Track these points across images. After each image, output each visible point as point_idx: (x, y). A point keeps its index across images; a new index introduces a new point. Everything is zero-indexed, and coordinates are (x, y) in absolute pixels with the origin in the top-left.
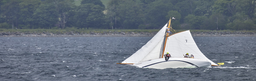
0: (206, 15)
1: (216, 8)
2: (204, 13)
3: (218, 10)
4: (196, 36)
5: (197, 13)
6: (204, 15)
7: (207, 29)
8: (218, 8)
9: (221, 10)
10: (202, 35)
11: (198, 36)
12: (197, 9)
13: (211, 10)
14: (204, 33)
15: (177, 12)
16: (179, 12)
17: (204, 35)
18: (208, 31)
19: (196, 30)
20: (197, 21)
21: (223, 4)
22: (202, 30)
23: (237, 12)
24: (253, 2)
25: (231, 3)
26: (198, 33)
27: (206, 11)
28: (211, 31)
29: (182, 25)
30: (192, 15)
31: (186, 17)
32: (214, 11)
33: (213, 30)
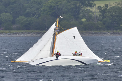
0: (35, 17)
1: (44, 10)
2: (34, 15)
3: (46, 12)
4: (27, 36)
5: (27, 15)
6: (33, 17)
7: (37, 30)
8: (47, 10)
9: (49, 12)
10: (32, 35)
11: (29, 36)
12: (27, 11)
13: (40, 12)
14: (34, 33)
15: (9, 14)
16: (10, 14)
17: (34, 35)
18: (37, 31)
19: (27, 31)
20: (28, 22)
21: (51, 6)
22: (32, 31)
23: (64, 14)
24: (78, 4)
25: (58, 6)
26: (29, 34)
27: (35, 13)
28: (41, 32)
29: (13, 26)
30: (23, 17)
31: (18, 19)
32: (43, 13)
33: (42, 30)
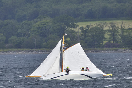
0: (26, 37)
1: (33, 31)
2: (24, 35)
3: (35, 32)
4: (19, 54)
5: (19, 35)
6: (24, 36)
7: (27, 48)
8: (35, 31)
9: (37, 32)
10: (23, 53)
11: (20, 54)
12: (18, 31)
13: (29, 32)
14: (25, 51)
15: (2, 34)
16: (4, 34)
17: (25, 53)
18: (28, 49)
19: (19, 49)
20: (19, 42)
21: (39, 27)
22: (23, 49)
23: (50, 34)
24: (63, 25)
25: (46, 27)
26: (20, 52)
27: (26, 33)
28: (31, 50)
29: (7, 45)
30: (15, 37)
31: (10, 39)
32: (32, 34)
33: (32, 48)
